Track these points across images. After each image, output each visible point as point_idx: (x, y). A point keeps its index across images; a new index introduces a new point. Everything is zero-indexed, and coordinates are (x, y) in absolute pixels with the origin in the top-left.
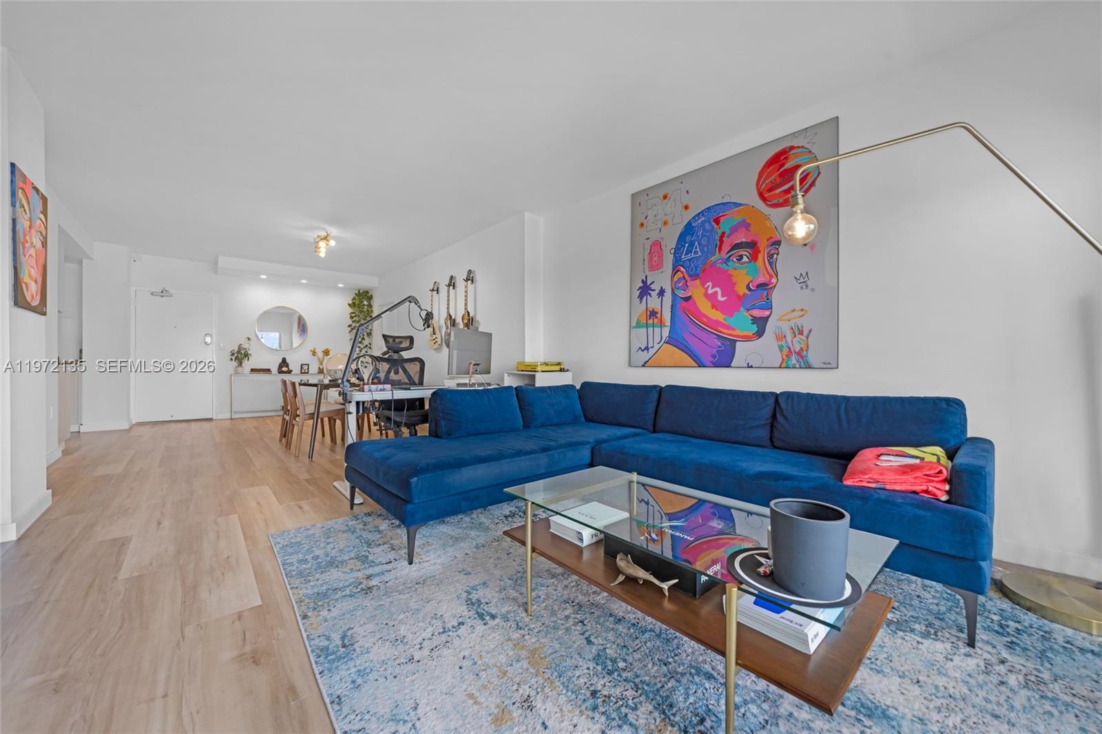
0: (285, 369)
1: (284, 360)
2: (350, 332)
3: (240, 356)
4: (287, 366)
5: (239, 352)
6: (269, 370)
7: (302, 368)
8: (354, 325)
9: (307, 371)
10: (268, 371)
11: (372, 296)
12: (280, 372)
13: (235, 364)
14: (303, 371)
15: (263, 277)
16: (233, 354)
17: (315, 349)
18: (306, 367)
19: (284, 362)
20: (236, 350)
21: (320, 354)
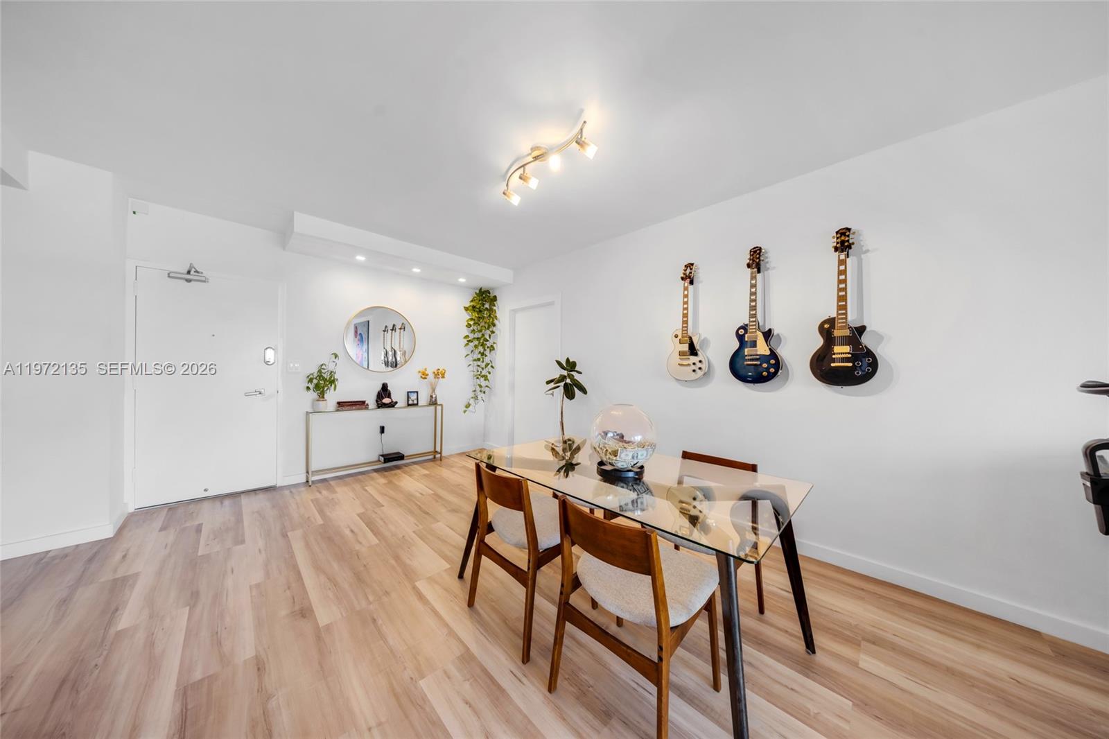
0: (386, 401)
1: (385, 387)
2: (467, 344)
3: (321, 383)
4: (389, 396)
5: (320, 376)
6: (363, 402)
7: (408, 397)
8: (472, 336)
9: (415, 402)
10: (361, 405)
11: (495, 297)
12: (380, 405)
13: (313, 395)
14: (410, 402)
15: (361, 258)
16: (311, 381)
17: (426, 370)
18: (413, 397)
19: (384, 391)
20: (315, 375)
21: (431, 376)
